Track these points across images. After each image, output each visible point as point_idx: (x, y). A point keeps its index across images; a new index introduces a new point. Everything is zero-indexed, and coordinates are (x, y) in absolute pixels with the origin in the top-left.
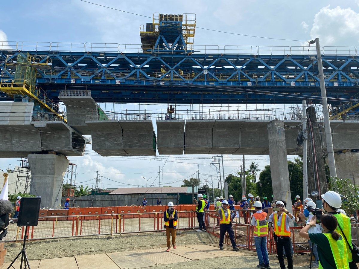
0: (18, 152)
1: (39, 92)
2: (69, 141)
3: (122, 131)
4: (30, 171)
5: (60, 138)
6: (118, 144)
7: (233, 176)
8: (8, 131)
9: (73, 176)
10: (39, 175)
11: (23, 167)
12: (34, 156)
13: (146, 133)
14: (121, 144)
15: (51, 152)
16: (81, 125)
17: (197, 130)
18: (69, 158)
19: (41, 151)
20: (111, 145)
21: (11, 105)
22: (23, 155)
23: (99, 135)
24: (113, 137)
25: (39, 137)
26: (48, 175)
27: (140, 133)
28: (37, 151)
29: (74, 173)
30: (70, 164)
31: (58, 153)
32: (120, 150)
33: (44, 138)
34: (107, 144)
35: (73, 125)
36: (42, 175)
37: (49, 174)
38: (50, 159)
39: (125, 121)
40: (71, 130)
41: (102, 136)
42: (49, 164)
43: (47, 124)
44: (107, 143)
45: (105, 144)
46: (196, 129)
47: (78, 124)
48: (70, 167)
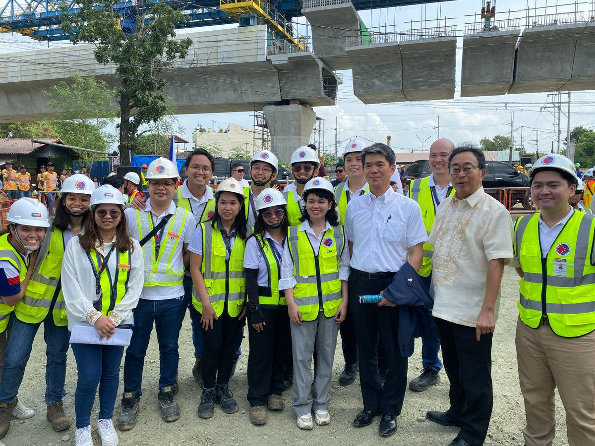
0: (250, 103)
1: (269, 5)
2: (319, 82)
3: (401, 60)
4: (268, 131)
5: (304, 79)
6: (393, 83)
7: (585, 131)
8: (234, 72)
9: (321, 136)
10: (281, 137)
11: (258, 125)
12: (272, 108)
13: (443, 61)
14: (399, 82)
15: (294, 100)
16: (334, 54)
17: (543, 46)
18: (315, 108)
19: (280, 100)
20: (383, 86)
21: (237, 31)
22: (256, 108)
23: (364, 69)
24: (386, 71)
25: (276, 78)
26: (293, 137)
27: (433, 62)
28: (276, 100)
29: (322, 132)
30: (318, 119)
31: (303, 103)
32: (397, 92)
33: (284, 80)
34: (376, 84)
35: (322, 55)
36: (285, 137)
37: (294, 135)
38: (294, 112)
39: (409, 41)
40: (321, 65)
41: (369, 70)
42: (293, 120)
43: (290, 58)
44: (377, 82)
45: (374, 84)
46: (541, 45)
47: (330, 53)
48: (317, 122)
